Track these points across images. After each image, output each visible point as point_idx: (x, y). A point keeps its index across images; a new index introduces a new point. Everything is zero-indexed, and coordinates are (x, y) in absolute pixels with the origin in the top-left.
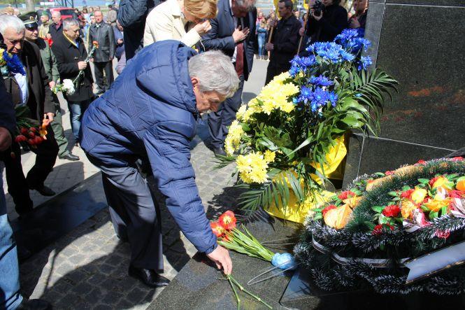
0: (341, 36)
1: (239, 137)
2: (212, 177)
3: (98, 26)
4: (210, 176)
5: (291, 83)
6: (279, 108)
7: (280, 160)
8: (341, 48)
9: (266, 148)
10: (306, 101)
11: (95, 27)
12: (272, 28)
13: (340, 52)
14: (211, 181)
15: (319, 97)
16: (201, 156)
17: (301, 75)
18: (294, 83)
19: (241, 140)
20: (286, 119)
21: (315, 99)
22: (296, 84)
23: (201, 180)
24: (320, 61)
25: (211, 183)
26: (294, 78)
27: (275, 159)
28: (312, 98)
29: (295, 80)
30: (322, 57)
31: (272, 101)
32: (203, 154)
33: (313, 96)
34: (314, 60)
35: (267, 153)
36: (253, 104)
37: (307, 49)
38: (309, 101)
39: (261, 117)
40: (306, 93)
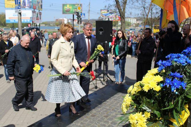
0: (186, 51)
1: (130, 103)
2: (110, 122)
3: (54, 40)
4: (109, 121)
5: (159, 75)
6: (153, 89)
7: (152, 117)
8: (186, 58)
9: (145, 111)
10: (168, 86)
11: (52, 40)
12: (140, 42)
13: (186, 59)
14: (110, 124)
15: (176, 84)
16: (104, 110)
17: (164, 71)
18: (160, 75)
19: (131, 105)
20: (155, 94)
21: (173, 85)
22: (161, 76)
23: (104, 123)
24: (174, 64)
25: (110, 125)
26: (160, 72)
27: (150, 117)
28: (171, 84)
29: (160, 74)
30: (176, 62)
31: (149, 85)
32: (105, 109)
33: (172, 83)
34: (171, 64)
35: (146, 113)
36: (137, 85)
37: (166, 57)
38: (170, 86)
39: (142, 93)
40: (168, 82)
